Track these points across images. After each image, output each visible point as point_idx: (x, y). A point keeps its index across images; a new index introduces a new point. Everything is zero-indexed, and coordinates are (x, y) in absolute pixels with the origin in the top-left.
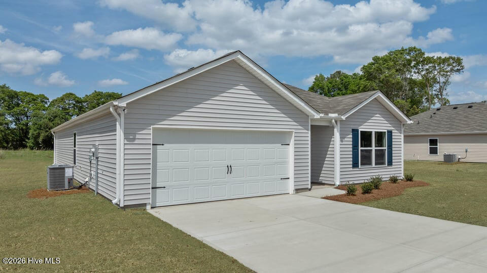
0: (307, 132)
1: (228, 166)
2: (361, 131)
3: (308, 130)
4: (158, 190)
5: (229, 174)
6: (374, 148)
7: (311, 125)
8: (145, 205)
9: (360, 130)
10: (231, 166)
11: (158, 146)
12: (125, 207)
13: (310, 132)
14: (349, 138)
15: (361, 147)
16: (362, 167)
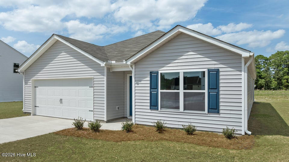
4: (37, 108)
6: (181, 91)
9: (160, 72)
10: (62, 99)
11: (36, 88)
12: (25, 112)
13: (105, 77)
14: (147, 81)
15: (161, 90)
16: (163, 110)
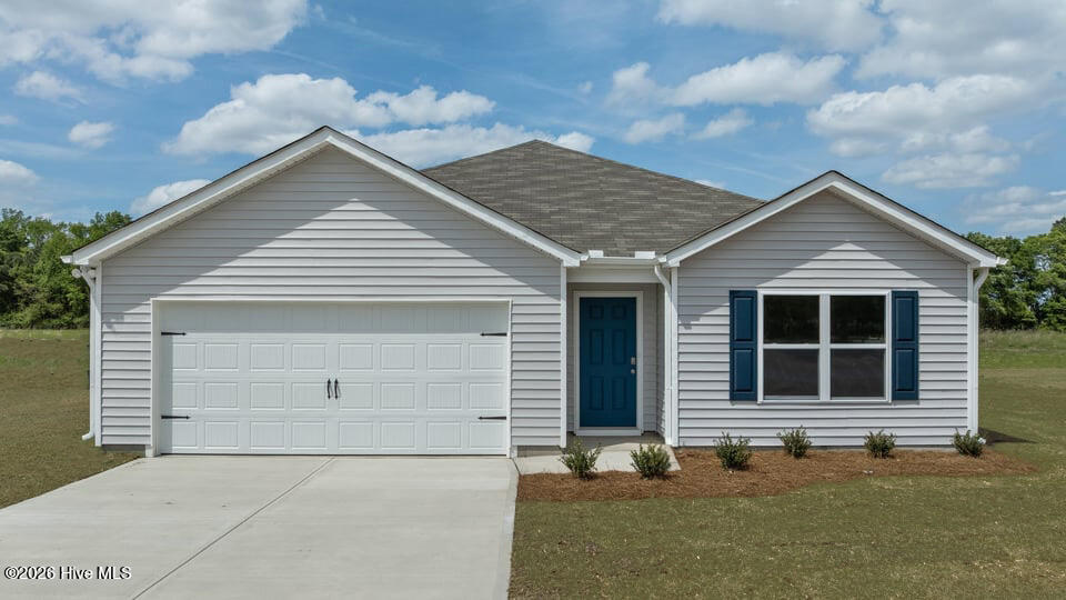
0: (555, 302)
1: (329, 382)
2: (767, 299)
3: (558, 297)
4: (175, 422)
5: (333, 398)
6: (825, 346)
7: (568, 284)
8: (143, 447)
9: (761, 293)
10: (336, 382)
11: (174, 336)
12: (105, 447)
13: (563, 303)
14: (718, 320)
15: (765, 343)
16: (773, 400)
